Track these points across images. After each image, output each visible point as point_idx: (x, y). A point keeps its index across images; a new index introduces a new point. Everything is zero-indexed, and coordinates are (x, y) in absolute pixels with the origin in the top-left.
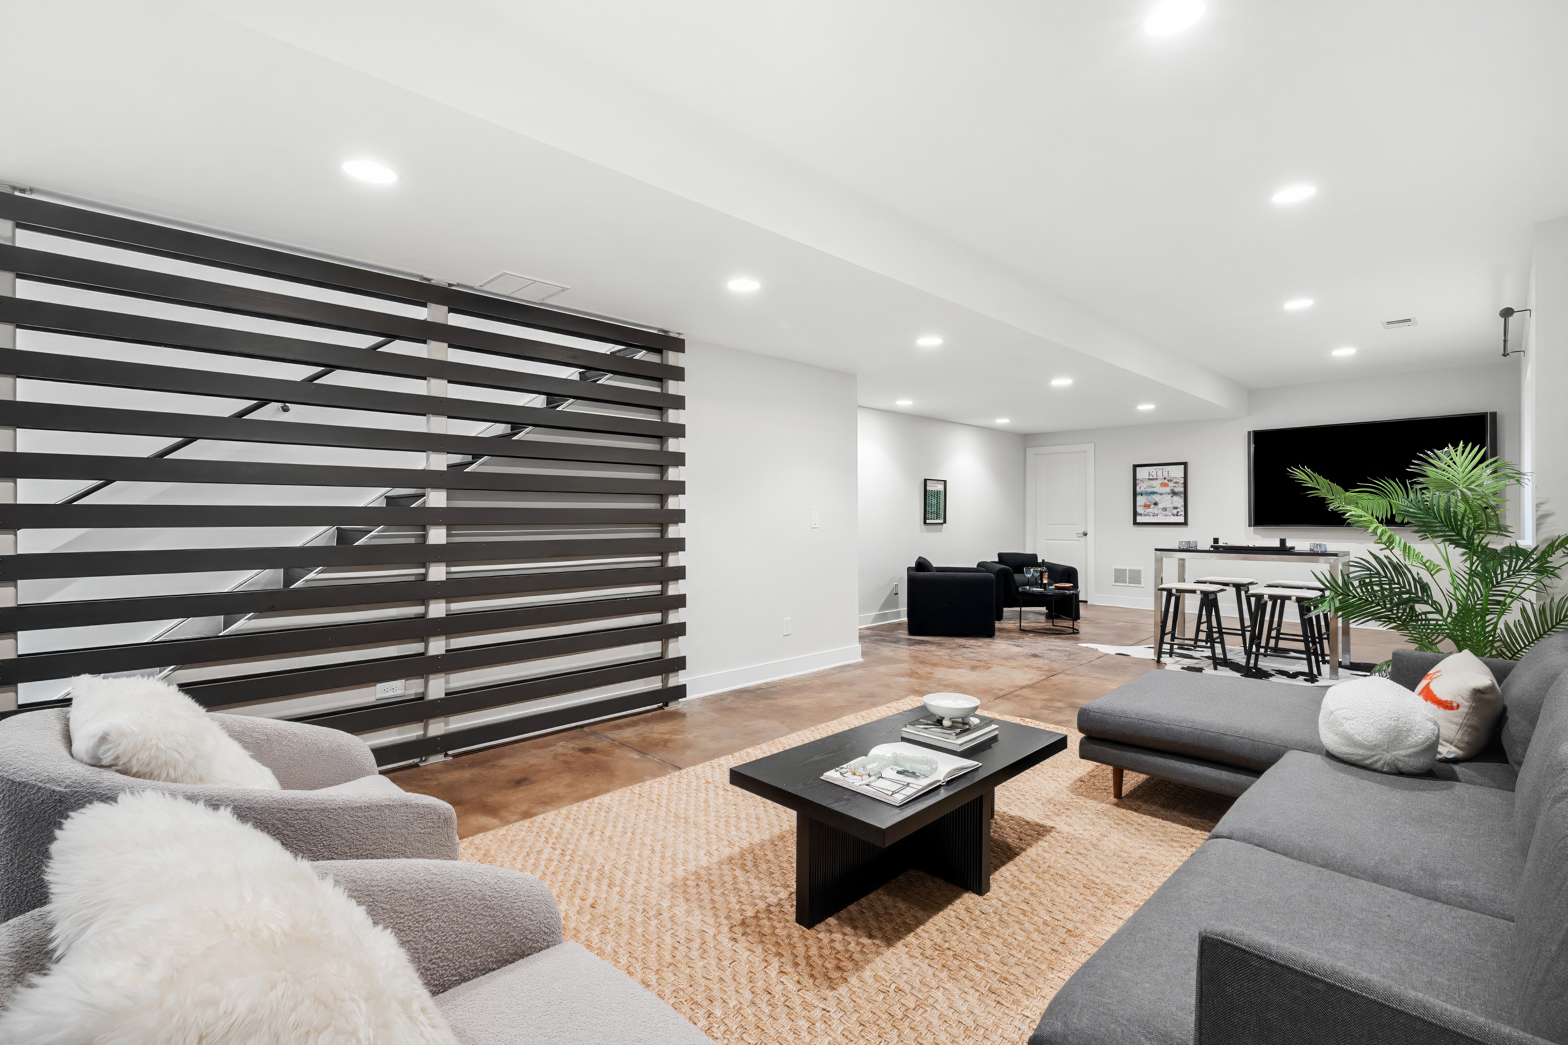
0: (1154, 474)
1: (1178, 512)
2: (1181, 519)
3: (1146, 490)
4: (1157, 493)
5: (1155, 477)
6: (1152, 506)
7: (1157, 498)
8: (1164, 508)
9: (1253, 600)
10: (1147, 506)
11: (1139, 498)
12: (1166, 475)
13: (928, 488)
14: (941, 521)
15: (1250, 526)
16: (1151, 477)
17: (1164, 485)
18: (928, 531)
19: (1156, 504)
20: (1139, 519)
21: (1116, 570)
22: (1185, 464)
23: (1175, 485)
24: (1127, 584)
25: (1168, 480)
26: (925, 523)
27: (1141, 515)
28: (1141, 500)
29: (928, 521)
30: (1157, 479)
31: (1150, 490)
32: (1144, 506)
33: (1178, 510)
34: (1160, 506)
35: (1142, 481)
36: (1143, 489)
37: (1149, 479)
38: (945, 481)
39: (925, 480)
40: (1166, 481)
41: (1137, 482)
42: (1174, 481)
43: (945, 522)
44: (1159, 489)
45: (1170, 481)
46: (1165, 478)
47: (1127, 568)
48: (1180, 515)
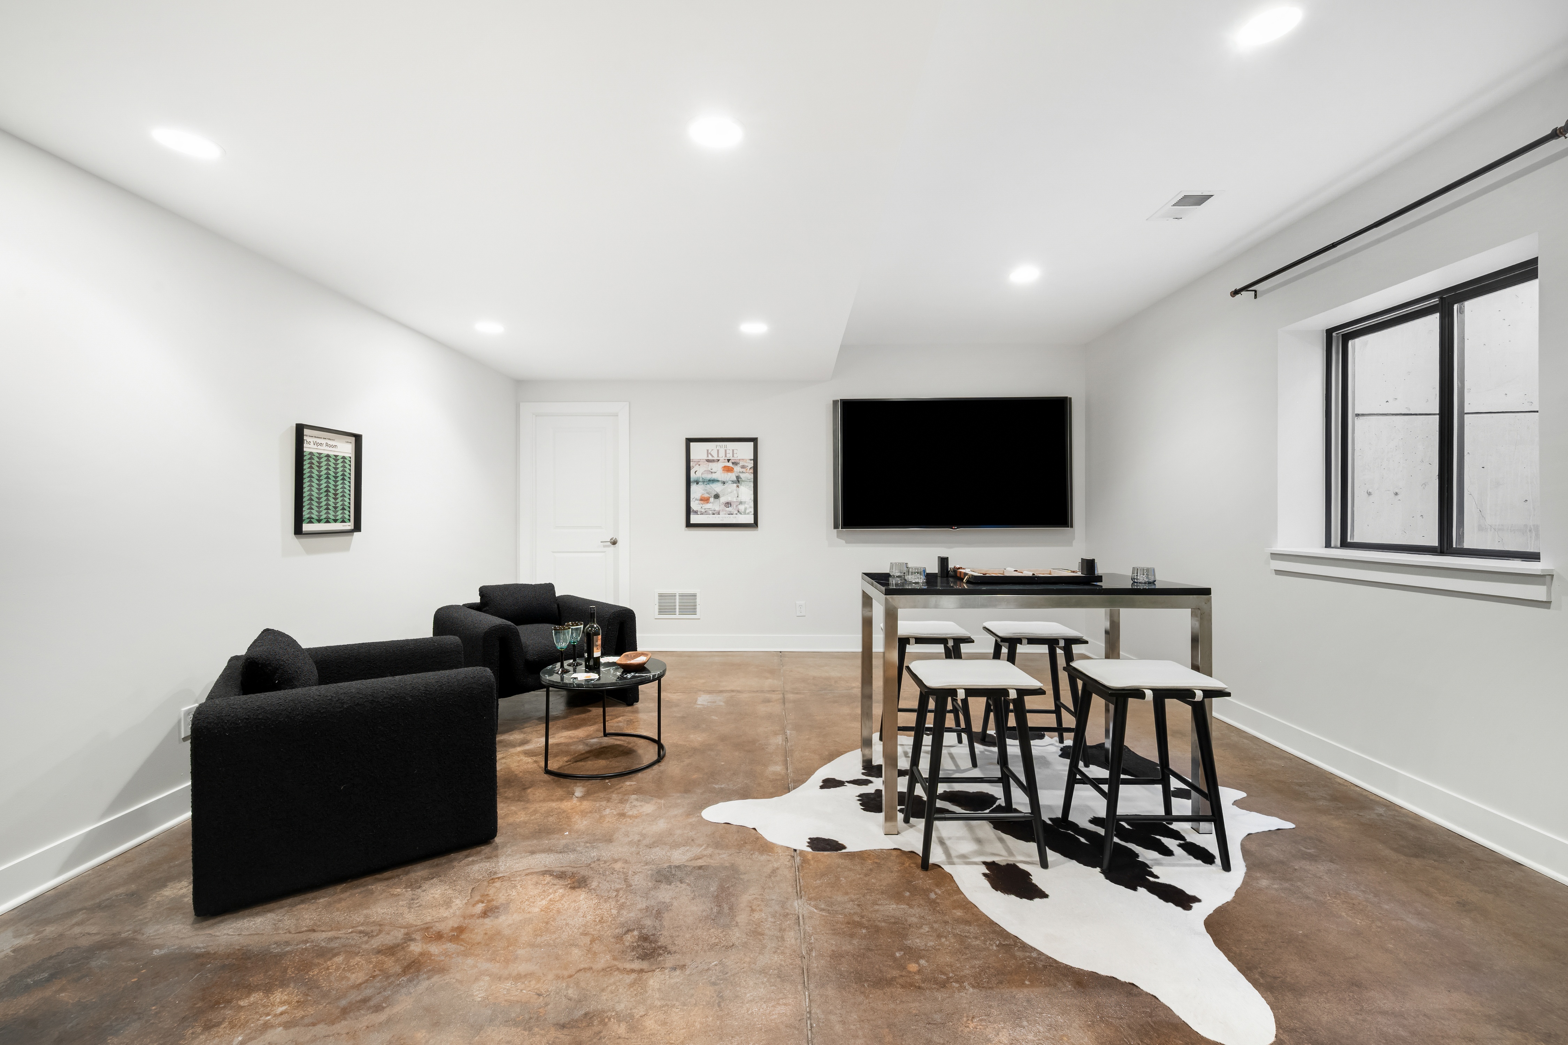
0: (715, 454)
1: (746, 509)
2: (751, 520)
3: (704, 476)
4: (718, 481)
5: (716, 458)
6: (712, 500)
7: (717, 488)
8: (728, 503)
9: (1080, 683)
10: (704, 500)
11: (693, 487)
12: (729, 456)
13: (307, 448)
14: (349, 526)
15: (836, 526)
16: (710, 458)
17: (728, 469)
18: (309, 551)
19: (717, 496)
20: (694, 519)
21: (661, 596)
22: (754, 440)
23: (742, 470)
24: (677, 616)
25: (733, 463)
26: (298, 531)
27: (696, 512)
28: (697, 491)
29: (306, 527)
30: (718, 460)
31: (709, 476)
32: (701, 500)
33: (746, 505)
34: (723, 499)
35: (698, 463)
36: (699, 475)
37: (708, 461)
38: (358, 438)
39: (300, 430)
40: (730, 464)
41: (692, 464)
42: (741, 464)
43: (357, 527)
44: (720, 475)
45: (735, 463)
46: (729, 460)
47: (678, 591)
48: (748, 514)
